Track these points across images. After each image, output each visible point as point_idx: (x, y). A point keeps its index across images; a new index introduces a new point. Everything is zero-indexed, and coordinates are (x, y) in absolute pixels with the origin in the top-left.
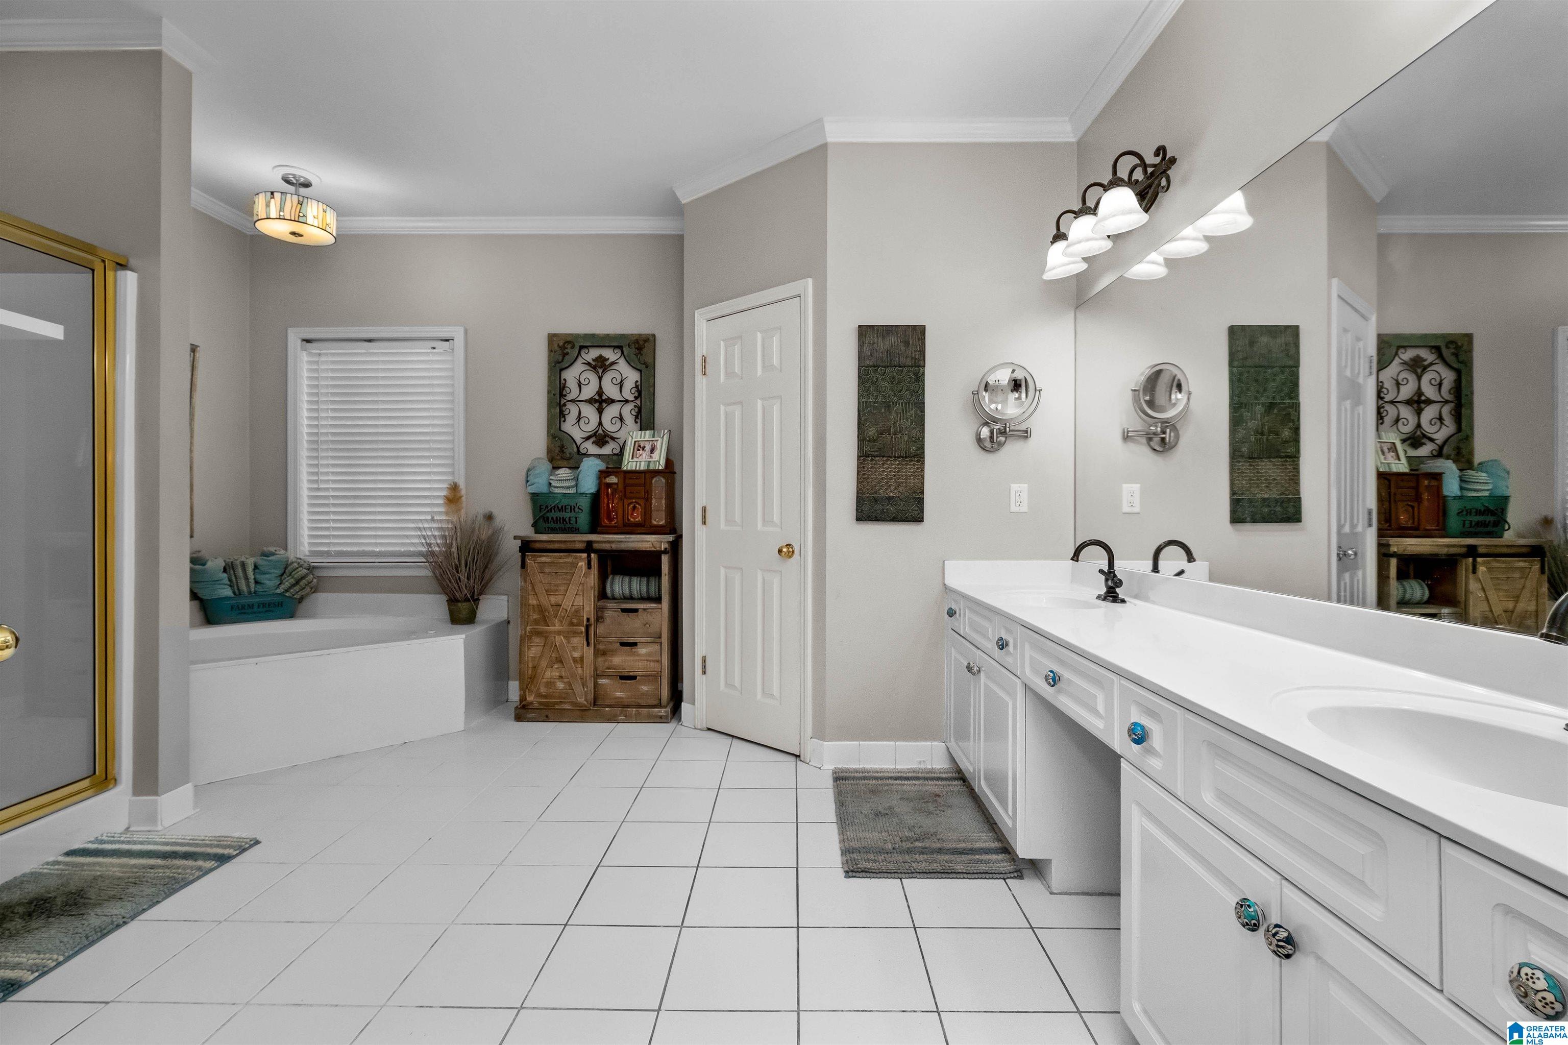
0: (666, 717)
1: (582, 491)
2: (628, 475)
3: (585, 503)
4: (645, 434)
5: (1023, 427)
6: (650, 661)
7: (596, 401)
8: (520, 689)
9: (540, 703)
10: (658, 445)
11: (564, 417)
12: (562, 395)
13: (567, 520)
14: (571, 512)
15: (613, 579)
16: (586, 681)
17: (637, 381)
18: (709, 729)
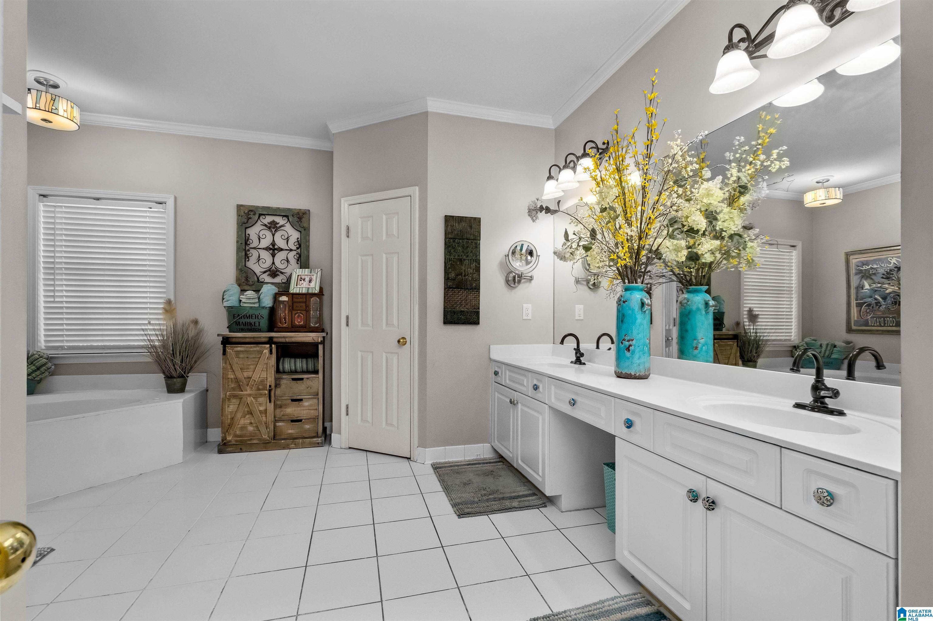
0: (322, 443)
1: (263, 305)
2: (294, 296)
3: (265, 313)
4: (305, 271)
5: (530, 275)
6: (311, 410)
7: (271, 249)
8: (222, 433)
9: (236, 441)
10: (314, 278)
11: (248, 258)
12: (246, 244)
13: (253, 324)
14: (256, 319)
15: (283, 360)
16: (269, 424)
17: (298, 238)
18: (350, 448)
